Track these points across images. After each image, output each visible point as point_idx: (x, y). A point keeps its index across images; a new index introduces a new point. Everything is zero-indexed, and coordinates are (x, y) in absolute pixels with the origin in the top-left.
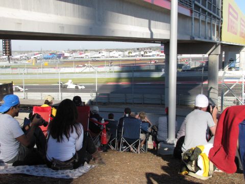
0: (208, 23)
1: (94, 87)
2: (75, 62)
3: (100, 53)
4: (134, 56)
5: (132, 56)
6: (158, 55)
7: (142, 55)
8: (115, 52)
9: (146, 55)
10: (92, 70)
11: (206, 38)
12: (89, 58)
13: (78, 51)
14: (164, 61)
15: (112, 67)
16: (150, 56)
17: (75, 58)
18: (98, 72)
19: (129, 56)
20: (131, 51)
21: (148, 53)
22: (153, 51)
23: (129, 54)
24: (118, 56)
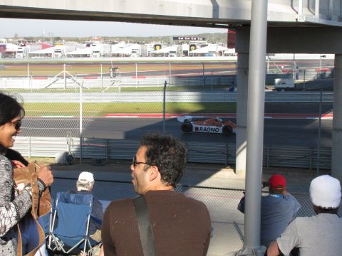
2: (32, 64)
3: (88, 45)
4: (167, 55)
5: (162, 55)
6: (221, 53)
7: (186, 53)
8: (122, 44)
9: (193, 52)
10: (70, 83)
11: (329, 19)
12: (63, 56)
13: (38, 39)
14: (234, 66)
15: (117, 78)
16: (203, 55)
17: (31, 55)
18: (85, 90)
19: (156, 55)
20: (159, 43)
21: (198, 47)
22: (210, 45)
23: (155, 49)
24: (130, 53)
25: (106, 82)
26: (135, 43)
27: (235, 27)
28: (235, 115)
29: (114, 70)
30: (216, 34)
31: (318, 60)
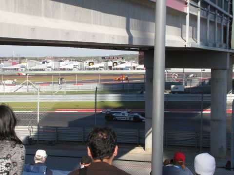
0: (211, 22)
1: (34, 116)
2: (5, 76)
3: (44, 63)
4: (97, 69)
5: (94, 69)
6: (134, 68)
7: (110, 68)
8: (67, 62)
9: (115, 67)
10: (31, 89)
11: (207, 45)
12: (26, 70)
13: (9, 58)
14: (143, 77)
15: (63, 85)
16: (122, 69)
17: (4, 70)
18: (42, 93)
19: (90, 69)
20: (92, 61)
21: (118, 64)
22: (126, 62)
23: (90, 65)
24: (72, 68)
25: (56, 88)
26: (75, 61)
27: (143, 51)
28: (144, 110)
29: (61, 79)
30: (131, 55)
31: (200, 73)
